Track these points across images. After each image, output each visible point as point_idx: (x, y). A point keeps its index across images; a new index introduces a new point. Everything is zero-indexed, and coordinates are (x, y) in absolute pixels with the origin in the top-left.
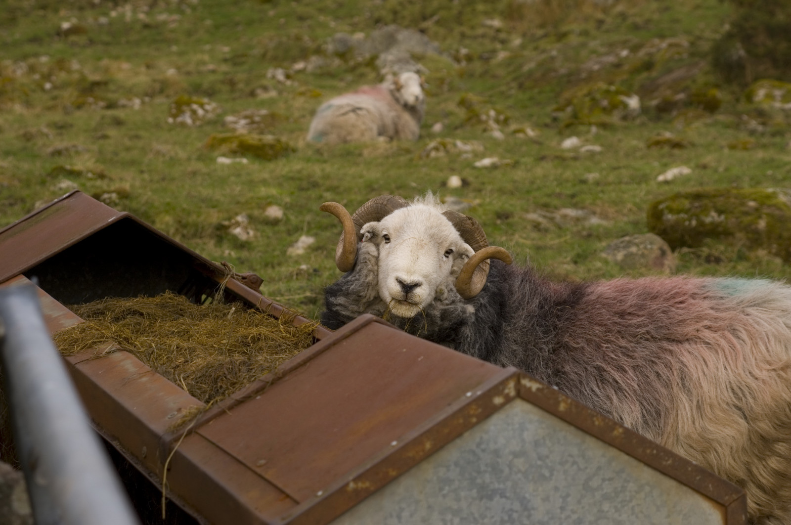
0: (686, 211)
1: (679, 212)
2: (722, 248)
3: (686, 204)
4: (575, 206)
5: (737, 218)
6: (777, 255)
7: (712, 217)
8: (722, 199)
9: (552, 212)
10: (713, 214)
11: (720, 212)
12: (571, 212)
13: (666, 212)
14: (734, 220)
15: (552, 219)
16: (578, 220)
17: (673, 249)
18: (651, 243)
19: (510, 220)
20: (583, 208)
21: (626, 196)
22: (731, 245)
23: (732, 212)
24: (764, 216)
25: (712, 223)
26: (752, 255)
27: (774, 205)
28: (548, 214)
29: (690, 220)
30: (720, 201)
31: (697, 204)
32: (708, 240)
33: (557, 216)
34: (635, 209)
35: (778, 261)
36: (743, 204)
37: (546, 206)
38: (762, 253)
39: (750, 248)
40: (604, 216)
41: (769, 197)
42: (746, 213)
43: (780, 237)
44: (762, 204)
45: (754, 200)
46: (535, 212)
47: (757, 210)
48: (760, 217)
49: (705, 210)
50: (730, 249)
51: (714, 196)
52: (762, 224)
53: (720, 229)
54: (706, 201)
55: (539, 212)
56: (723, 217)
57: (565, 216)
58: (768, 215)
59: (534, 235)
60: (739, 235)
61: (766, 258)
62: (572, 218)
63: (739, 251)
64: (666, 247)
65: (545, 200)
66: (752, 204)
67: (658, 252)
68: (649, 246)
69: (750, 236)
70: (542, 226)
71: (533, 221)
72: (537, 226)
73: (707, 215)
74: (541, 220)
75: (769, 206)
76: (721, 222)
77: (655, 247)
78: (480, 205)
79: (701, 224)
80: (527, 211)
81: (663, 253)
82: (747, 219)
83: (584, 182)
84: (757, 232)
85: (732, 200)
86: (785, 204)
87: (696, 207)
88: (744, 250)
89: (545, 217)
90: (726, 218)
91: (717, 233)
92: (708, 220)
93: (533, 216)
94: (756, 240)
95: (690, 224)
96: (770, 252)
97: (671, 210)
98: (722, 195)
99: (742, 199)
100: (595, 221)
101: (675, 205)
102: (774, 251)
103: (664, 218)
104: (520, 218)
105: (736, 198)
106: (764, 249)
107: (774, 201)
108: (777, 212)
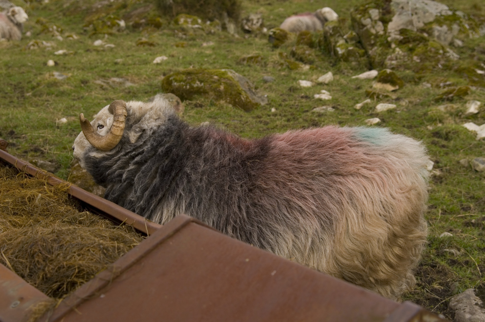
0: (184, 81)
1: (180, 81)
2: (203, 99)
3: (184, 77)
4: (118, 76)
5: (210, 85)
6: (230, 103)
7: (197, 84)
8: (201, 75)
9: (107, 80)
10: (198, 82)
11: (201, 82)
12: (117, 80)
13: (174, 81)
14: (208, 85)
15: (108, 83)
16: (121, 83)
17: (182, 101)
18: (172, 99)
19: (88, 84)
20: (122, 77)
21: (142, 71)
22: (207, 98)
23: (207, 82)
24: (222, 83)
25: (197, 87)
26: (217, 103)
27: (227, 78)
28: (105, 81)
29: (186, 86)
30: (200, 76)
31: (189, 78)
32: (196, 96)
33: (110, 81)
34: (147, 78)
35: (230, 106)
36: (212, 77)
37: (104, 76)
38: (222, 102)
39: (217, 100)
40: (133, 81)
41: (223, 74)
42: (214, 82)
43: (231, 94)
44: (221, 77)
45: (217, 75)
46: (99, 79)
47: (219, 80)
48: (221, 84)
49: (193, 80)
50: (206, 100)
51: (197, 73)
52: (222, 88)
53: (202, 90)
54: (193, 76)
55: (101, 79)
56: (202, 84)
57: (114, 82)
58: (224, 83)
59: (102, 92)
60: (211, 93)
61: (225, 105)
62: (118, 83)
63: (211, 101)
64: (179, 100)
65: (103, 73)
66: (216, 77)
67: (176, 103)
68: (171, 100)
69: (216, 93)
70: (104, 87)
71: (99, 85)
72: (102, 87)
73: (195, 83)
74: (103, 84)
75: (224, 79)
76: (202, 87)
77: (174, 100)
78: (72, 76)
79: (192, 87)
80: (95, 79)
81: (178, 103)
82: (214, 85)
83: (116, 63)
84: (219, 91)
85: (206, 75)
86: (231, 77)
87: (189, 79)
88: (213, 100)
89: (104, 82)
90: (204, 85)
91: (200, 92)
92: (195, 86)
93: (99, 82)
94: (219, 96)
95: (186, 87)
96: (226, 102)
97: (176, 81)
98: (200, 73)
99: (211, 75)
100: (128, 84)
101: (178, 78)
102: (228, 101)
103: (173, 84)
104: (93, 83)
105: (208, 74)
106: (223, 100)
107: (226, 76)
108: (228, 82)
